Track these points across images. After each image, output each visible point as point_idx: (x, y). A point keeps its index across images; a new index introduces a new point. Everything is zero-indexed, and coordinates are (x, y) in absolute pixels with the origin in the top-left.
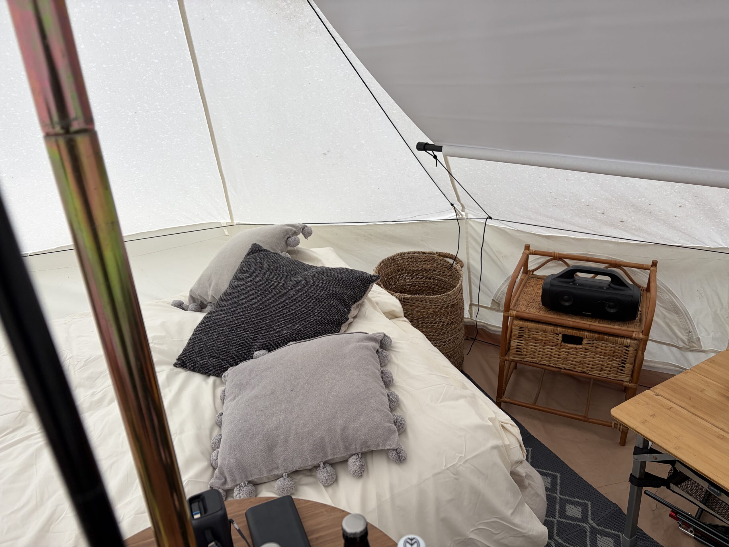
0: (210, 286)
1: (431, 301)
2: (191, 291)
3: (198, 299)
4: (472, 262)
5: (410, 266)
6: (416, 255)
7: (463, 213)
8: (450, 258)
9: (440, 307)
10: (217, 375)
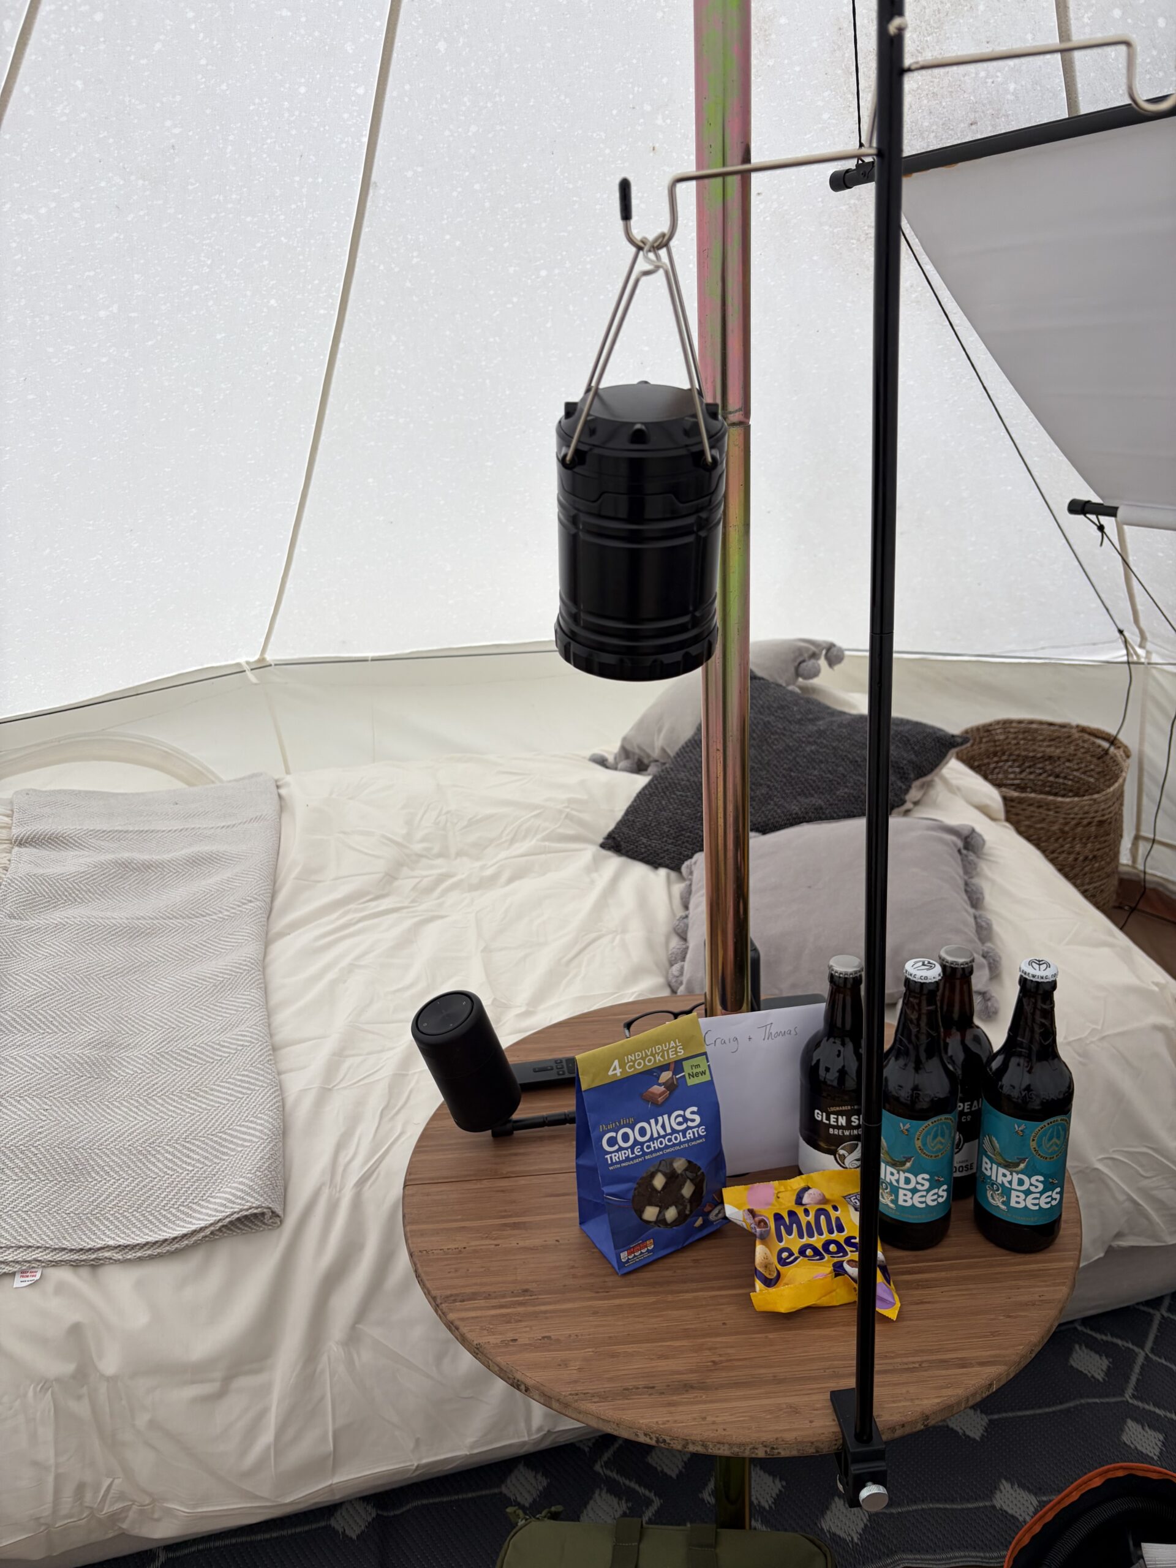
0: (660, 731)
1: (1058, 807)
2: (624, 739)
3: (634, 754)
4: (1148, 750)
5: (1019, 749)
6: (1034, 726)
7: (1141, 652)
8: (1104, 739)
9: (1073, 822)
10: (671, 866)
